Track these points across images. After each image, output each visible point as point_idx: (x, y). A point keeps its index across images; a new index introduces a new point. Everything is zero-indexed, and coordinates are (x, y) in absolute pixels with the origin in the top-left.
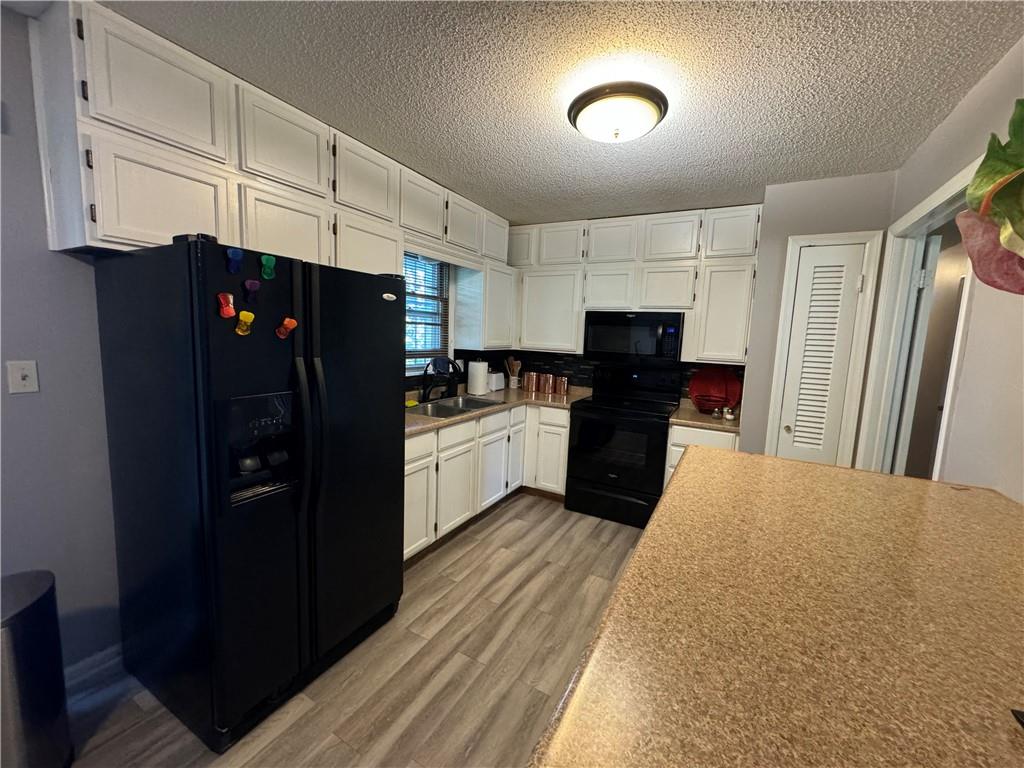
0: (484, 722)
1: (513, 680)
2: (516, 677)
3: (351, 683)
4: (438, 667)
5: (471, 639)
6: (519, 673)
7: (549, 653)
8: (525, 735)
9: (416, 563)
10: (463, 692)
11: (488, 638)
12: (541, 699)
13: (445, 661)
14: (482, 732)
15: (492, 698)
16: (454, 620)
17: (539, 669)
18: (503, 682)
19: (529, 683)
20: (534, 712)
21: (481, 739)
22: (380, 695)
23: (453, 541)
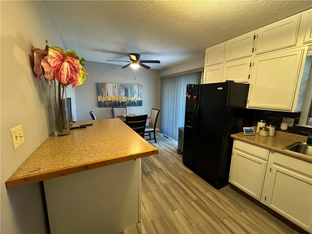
0: (173, 195)
1: (182, 206)
2: (183, 207)
3: (193, 178)
4: (193, 192)
5: (203, 204)
6: (184, 209)
7: (189, 223)
8: (166, 201)
9: (255, 203)
10: (183, 194)
11: (202, 208)
12: (173, 209)
13: (195, 194)
14: (171, 193)
15: (178, 199)
16: (213, 202)
17: (183, 215)
18: (182, 203)
19: (179, 209)
20: (170, 206)
21: (169, 193)
22: (188, 181)
23: (291, 229)
